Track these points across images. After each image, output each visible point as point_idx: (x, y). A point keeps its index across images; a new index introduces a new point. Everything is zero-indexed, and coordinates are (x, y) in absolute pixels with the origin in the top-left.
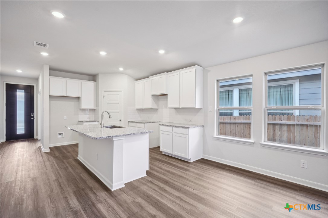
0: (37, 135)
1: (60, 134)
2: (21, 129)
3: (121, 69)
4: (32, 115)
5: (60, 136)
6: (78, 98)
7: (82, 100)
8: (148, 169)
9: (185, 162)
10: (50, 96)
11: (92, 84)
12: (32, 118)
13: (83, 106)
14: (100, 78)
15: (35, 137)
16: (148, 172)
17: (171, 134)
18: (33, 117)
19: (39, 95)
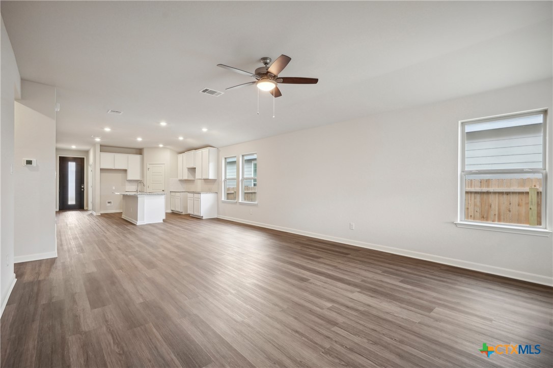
0: (87, 206)
1: (109, 203)
2: (72, 200)
3: (161, 146)
4: (83, 187)
5: (109, 205)
6: (125, 171)
7: (129, 172)
8: (164, 218)
9: (198, 218)
10: (101, 170)
11: (138, 157)
12: (82, 190)
13: (130, 177)
14: (145, 152)
15: (85, 209)
16: (164, 220)
17: (192, 199)
18: (83, 188)
19: (89, 167)
